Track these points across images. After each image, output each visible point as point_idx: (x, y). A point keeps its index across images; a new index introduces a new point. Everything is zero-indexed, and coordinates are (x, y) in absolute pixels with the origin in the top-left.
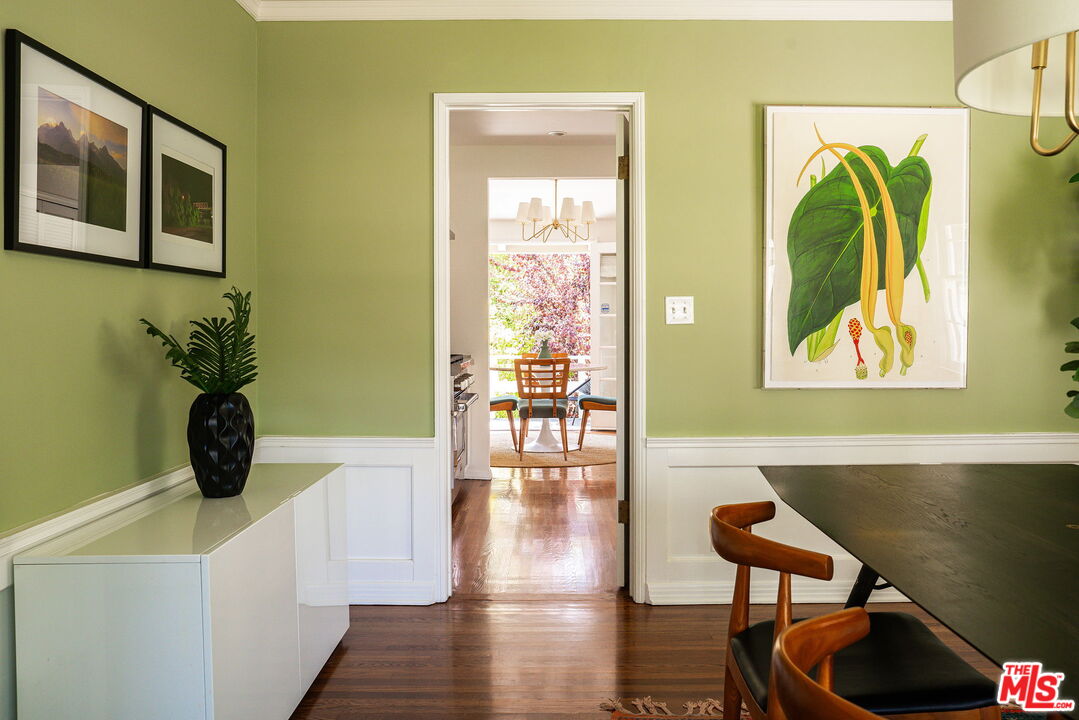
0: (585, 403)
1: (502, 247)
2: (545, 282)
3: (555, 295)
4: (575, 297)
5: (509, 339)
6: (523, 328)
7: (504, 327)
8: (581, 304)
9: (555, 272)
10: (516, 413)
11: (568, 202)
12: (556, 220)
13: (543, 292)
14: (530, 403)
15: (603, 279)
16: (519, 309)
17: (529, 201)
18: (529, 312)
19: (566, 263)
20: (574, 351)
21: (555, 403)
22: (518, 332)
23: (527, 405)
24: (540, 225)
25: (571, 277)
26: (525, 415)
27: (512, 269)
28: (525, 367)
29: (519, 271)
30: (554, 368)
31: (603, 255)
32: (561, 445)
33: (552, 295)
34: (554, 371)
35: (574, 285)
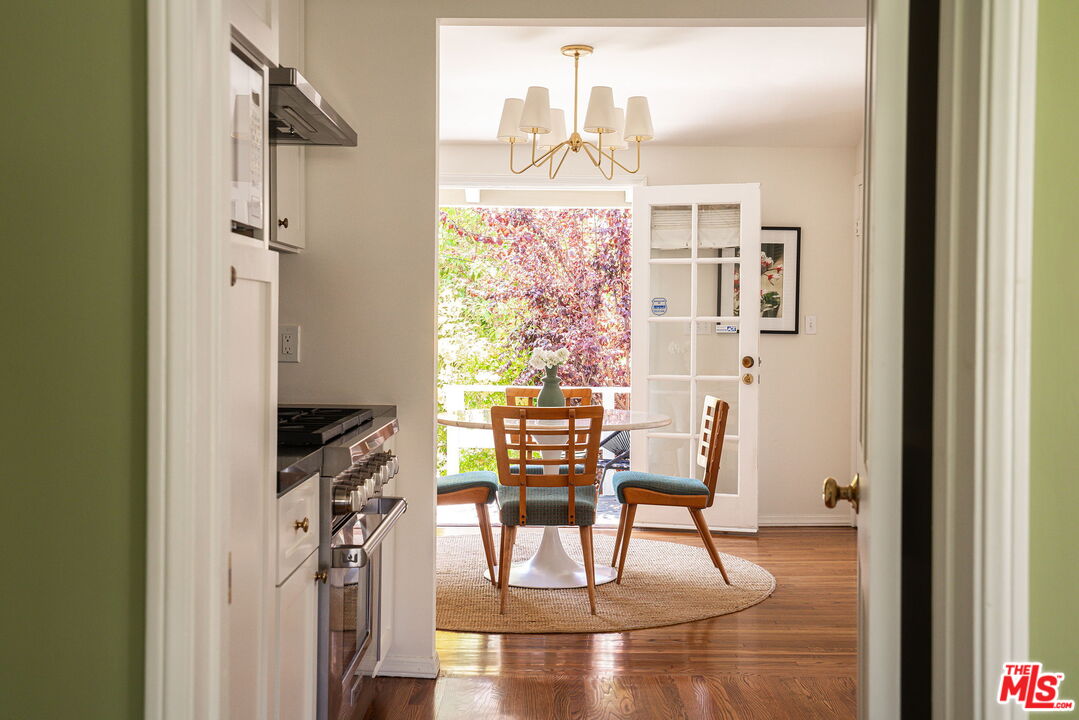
0: (629, 490)
1: (473, 194)
2: (545, 261)
3: (561, 282)
4: (597, 287)
5: (484, 356)
6: (506, 337)
7: (474, 335)
8: (607, 298)
9: (564, 244)
10: (494, 511)
11: (601, 97)
12: (575, 135)
13: (544, 279)
14: (523, 494)
15: (657, 252)
16: (501, 307)
17: (523, 96)
18: (516, 313)
19: (583, 226)
20: (596, 378)
21: (572, 496)
22: (498, 345)
23: (516, 499)
24: (545, 142)
25: (590, 252)
26: (514, 517)
27: (489, 241)
28: (512, 423)
29: (500, 243)
30: (572, 425)
31: (655, 208)
32: (581, 577)
33: (558, 283)
34: (571, 432)
35: (598, 266)
